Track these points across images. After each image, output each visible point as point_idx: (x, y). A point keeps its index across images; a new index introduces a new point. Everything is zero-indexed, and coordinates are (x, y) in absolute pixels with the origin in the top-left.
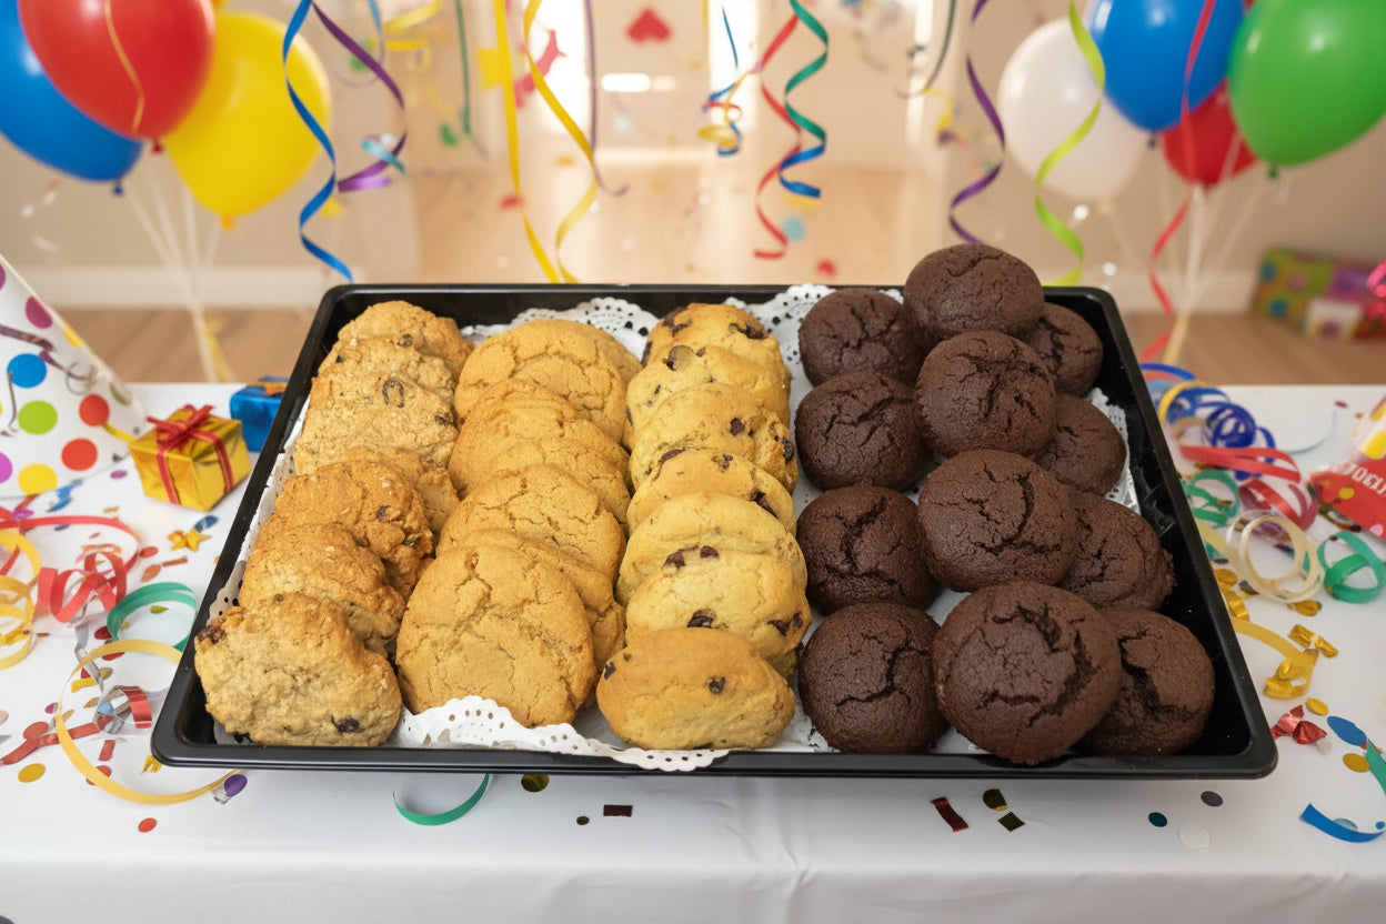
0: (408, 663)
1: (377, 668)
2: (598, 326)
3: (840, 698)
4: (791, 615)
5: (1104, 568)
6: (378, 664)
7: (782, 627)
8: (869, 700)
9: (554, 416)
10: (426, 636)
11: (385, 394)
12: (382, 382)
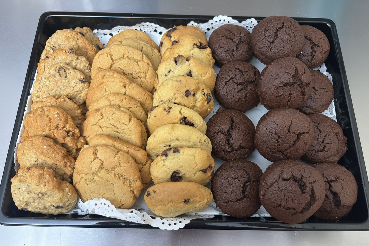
0: (78, 186)
1: (67, 189)
2: (143, 31)
3: (227, 200)
4: (208, 166)
5: (325, 146)
6: (68, 187)
7: (204, 171)
8: (237, 201)
9: (122, 84)
10: (82, 177)
11: (59, 73)
12: (58, 68)
